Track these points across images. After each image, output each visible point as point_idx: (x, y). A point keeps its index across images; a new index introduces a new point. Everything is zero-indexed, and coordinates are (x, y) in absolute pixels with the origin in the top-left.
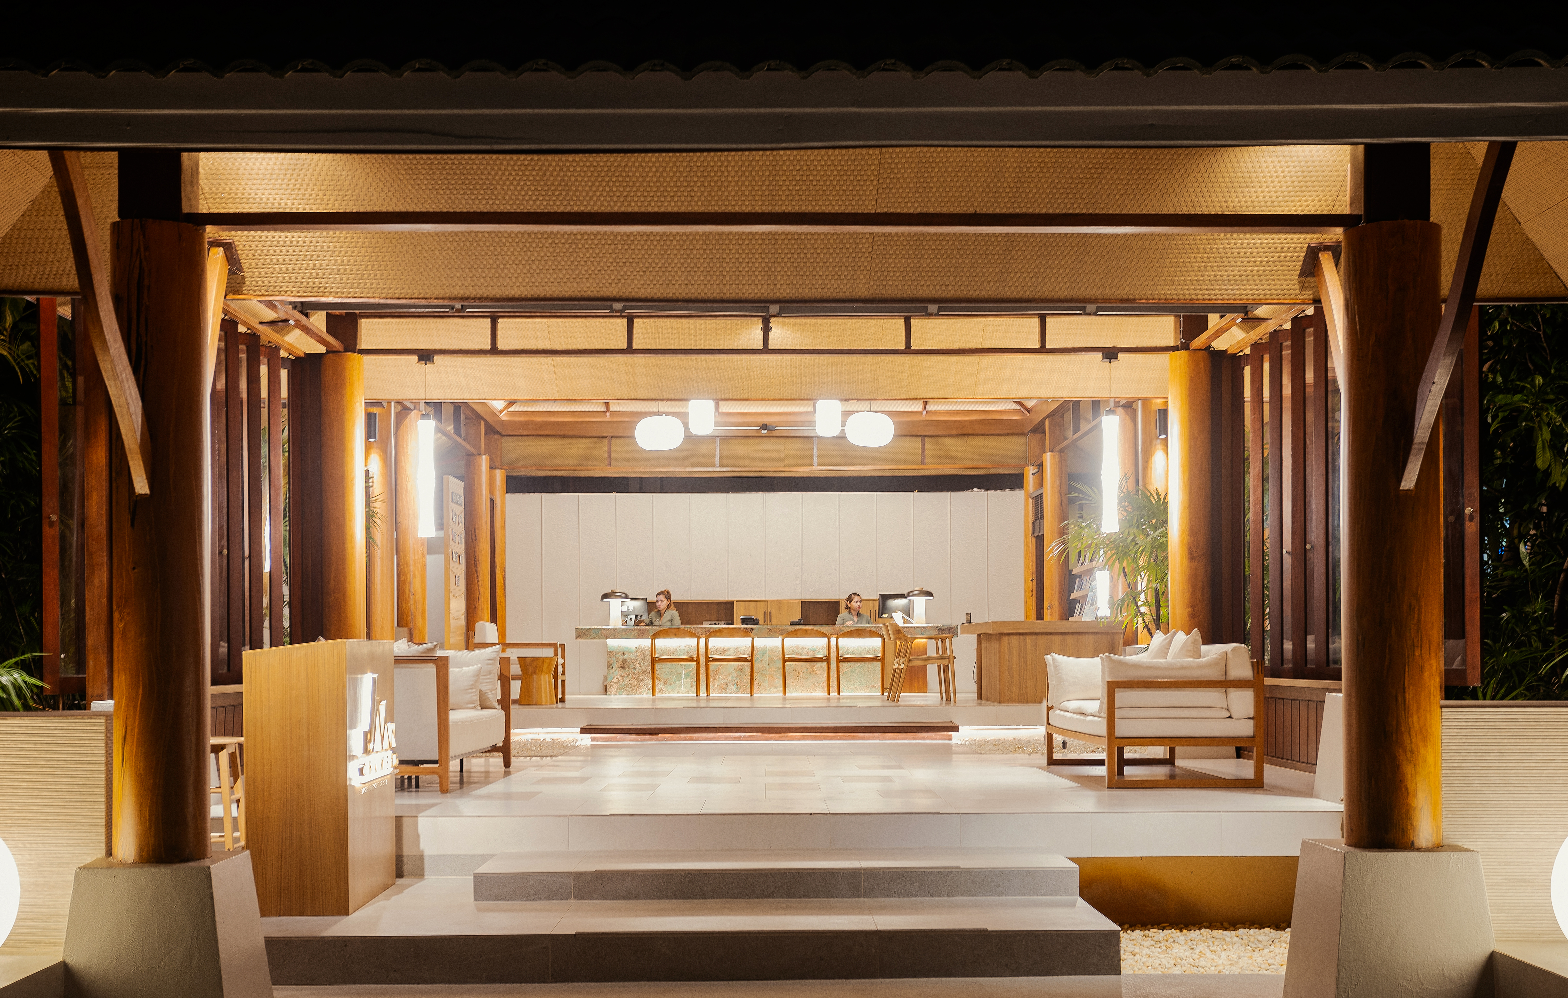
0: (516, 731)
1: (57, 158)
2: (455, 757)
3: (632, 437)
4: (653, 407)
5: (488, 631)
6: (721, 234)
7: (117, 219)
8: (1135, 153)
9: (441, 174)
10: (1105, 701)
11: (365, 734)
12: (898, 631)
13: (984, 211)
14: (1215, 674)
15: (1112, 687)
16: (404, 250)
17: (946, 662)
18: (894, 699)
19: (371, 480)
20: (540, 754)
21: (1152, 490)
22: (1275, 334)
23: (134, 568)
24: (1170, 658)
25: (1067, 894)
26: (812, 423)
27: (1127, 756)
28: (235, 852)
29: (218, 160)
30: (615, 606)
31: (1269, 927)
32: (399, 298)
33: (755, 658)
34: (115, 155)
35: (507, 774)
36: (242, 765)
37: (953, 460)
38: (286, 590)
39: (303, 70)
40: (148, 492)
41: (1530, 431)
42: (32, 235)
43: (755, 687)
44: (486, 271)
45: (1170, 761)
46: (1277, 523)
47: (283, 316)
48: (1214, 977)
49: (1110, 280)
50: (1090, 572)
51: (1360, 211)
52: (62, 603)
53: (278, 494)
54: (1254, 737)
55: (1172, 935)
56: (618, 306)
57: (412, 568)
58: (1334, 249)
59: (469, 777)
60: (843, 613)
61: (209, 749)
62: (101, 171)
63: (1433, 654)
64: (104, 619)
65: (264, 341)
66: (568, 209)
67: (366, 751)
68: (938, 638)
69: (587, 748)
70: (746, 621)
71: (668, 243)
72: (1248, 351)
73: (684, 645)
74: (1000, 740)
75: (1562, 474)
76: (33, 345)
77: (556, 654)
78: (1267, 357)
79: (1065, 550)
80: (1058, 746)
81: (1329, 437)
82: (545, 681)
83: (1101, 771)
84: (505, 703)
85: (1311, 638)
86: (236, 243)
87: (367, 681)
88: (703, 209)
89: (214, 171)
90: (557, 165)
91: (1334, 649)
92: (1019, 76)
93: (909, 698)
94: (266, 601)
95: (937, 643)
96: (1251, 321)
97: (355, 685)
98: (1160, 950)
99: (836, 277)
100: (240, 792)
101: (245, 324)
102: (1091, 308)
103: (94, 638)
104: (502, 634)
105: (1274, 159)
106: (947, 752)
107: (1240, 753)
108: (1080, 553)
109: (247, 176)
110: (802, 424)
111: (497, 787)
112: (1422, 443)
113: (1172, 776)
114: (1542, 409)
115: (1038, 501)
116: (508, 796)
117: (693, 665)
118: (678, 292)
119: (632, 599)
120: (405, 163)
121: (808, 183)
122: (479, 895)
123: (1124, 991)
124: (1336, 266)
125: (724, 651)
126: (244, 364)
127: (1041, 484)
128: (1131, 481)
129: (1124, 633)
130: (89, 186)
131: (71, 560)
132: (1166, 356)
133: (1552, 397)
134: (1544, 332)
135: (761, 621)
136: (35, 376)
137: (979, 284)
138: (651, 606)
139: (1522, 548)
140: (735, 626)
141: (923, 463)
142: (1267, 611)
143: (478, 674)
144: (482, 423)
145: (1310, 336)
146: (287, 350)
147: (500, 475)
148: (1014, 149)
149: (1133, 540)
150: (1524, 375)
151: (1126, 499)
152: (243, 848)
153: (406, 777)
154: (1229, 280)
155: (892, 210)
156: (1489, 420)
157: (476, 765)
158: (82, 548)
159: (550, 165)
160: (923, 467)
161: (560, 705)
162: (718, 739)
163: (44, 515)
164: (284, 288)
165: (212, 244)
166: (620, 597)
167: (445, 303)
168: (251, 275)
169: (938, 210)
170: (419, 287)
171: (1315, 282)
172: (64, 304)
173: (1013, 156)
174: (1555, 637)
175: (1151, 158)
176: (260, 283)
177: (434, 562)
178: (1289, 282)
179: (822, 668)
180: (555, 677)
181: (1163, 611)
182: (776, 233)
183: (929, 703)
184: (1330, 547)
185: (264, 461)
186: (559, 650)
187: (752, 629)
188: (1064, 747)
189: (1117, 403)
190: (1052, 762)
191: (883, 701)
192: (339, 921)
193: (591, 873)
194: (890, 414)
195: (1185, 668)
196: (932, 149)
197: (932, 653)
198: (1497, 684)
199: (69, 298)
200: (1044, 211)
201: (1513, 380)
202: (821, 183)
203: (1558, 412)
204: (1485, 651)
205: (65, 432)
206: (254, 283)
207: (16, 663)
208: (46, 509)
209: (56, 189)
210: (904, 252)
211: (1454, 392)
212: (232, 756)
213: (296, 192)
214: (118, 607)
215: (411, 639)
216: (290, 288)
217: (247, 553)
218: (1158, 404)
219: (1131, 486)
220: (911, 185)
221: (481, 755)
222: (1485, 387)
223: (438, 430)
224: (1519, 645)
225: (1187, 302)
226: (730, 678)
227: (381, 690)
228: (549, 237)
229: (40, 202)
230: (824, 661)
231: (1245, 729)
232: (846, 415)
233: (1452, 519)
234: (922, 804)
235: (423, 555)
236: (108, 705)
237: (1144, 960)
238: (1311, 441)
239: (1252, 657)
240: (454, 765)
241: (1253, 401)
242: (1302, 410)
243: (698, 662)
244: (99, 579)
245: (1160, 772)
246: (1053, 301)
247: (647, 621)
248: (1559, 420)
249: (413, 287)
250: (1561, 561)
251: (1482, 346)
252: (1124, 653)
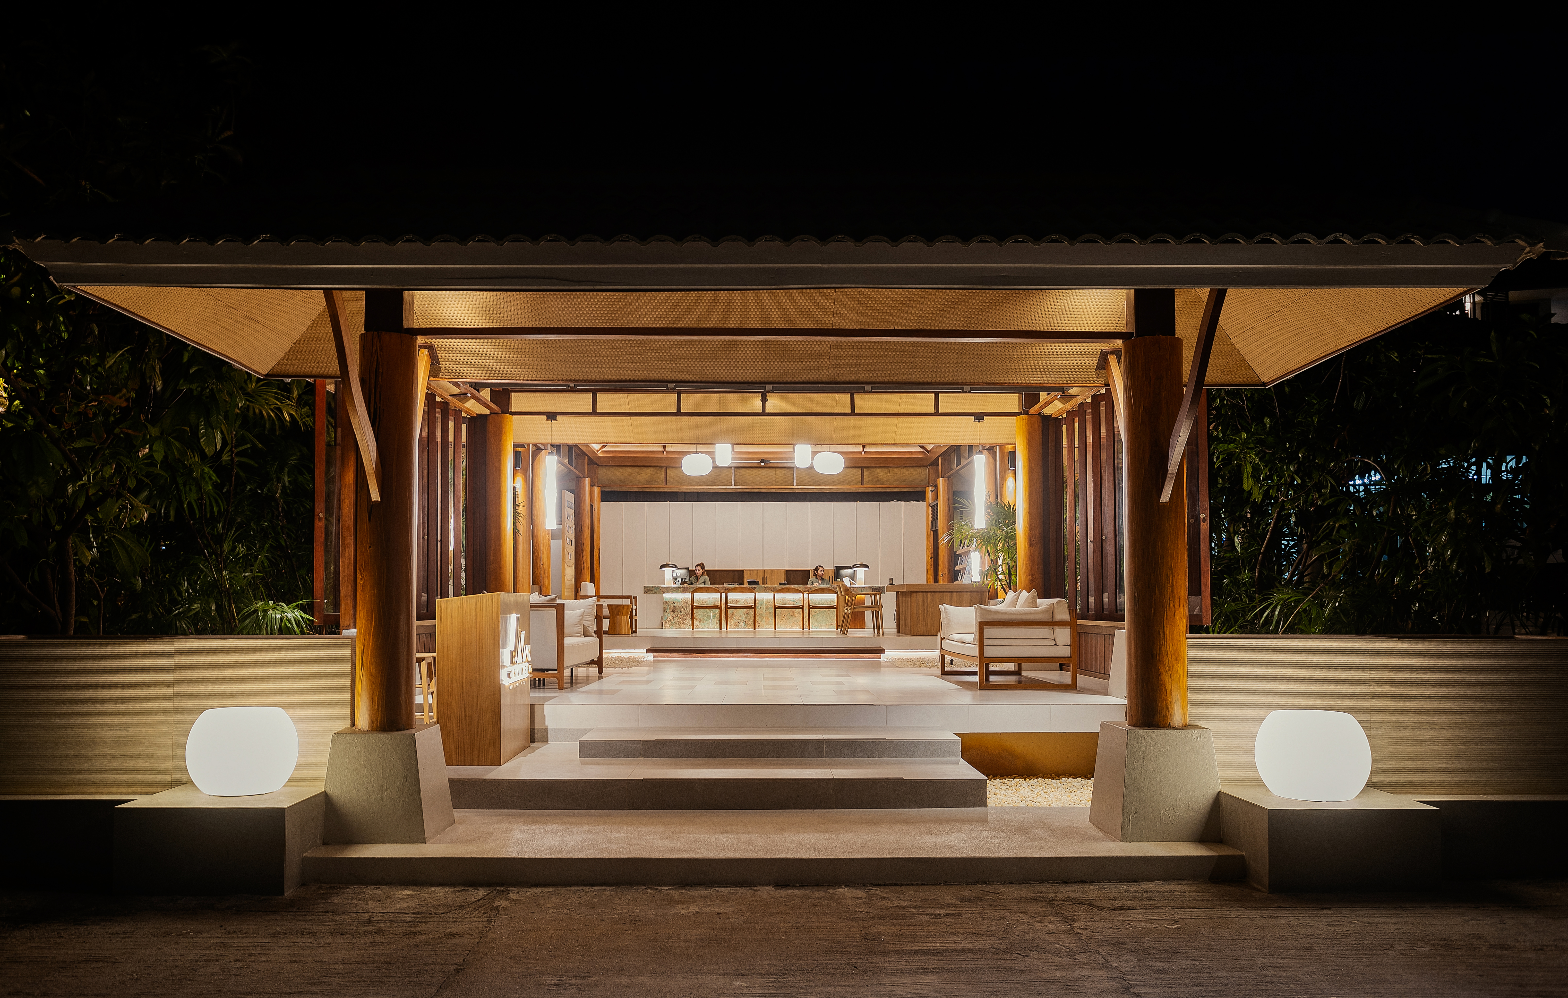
0: (606, 651)
1: (329, 295)
2: (568, 667)
3: (680, 467)
4: (693, 448)
5: (589, 588)
6: (736, 341)
7: (364, 332)
8: (993, 293)
9: (562, 304)
10: (977, 634)
11: (512, 652)
12: (847, 590)
13: (900, 328)
14: (1046, 618)
15: (982, 626)
16: (539, 351)
17: (877, 609)
18: (844, 632)
19: (516, 493)
20: (621, 666)
21: (1006, 502)
22: (1081, 405)
23: (370, 547)
24: (1017, 608)
25: (953, 756)
26: (793, 459)
27: (991, 669)
28: (431, 725)
29: (426, 296)
30: (669, 573)
31: (1080, 777)
32: (536, 380)
33: (757, 605)
34: (363, 294)
35: (600, 678)
36: (435, 671)
37: (881, 482)
38: (463, 561)
39: (479, 241)
40: (380, 500)
41: (1239, 466)
42: (312, 341)
43: (757, 625)
44: (590, 363)
45: (1018, 673)
46: (1084, 522)
47: (463, 391)
48: (1046, 808)
49: (978, 371)
50: (967, 553)
51: (1132, 330)
52: (326, 568)
53: (459, 502)
54: (1071, 657)
55: (1020, 782)
56: (671, 385)
57: (542, 548)
58: (1117, 353)
59: (576, 680)
60: (812, 578)
61: (415, 660)
62: (355, 303)
63: (1182, 606)
64: (351, 578)
65: (451, 406)
66: (641, 326)
67: (512, 663)
68: (872, 594)
69: (651, 662)
70: (750, 583)
71: (703, 346)
72: (1065, 416)
73: (712, 598)
74: (911, 659)
75: (1259, 493)
76: (310, 409)
77: (631, 603)
78: (1076, 419)
79: (952, 539)
80: (948, 663)
81: (1116, 470)
82: (625, 619)
83: (975, 679)
84: (599, 633)
85: (1106, 595)
86: (436, 346)
87: (513, 618)
88: (725, 326)
89: (424, 302)
90: (634, 299)
91: (1120, 602)
92: (921, 245)
93: (854, 632)
94: (451, 569)
95: (871, 597)
96: (1066, 397)
97: (506, 621)
98: (1012, 792)
99: (808, 368)
100: (433, 688)
101: (440, 396)
102: (967, 388)
103: (345, 590)
104: (598, 590)
105: (1079, 297)
106: (878, 666)
107: (1062, 668)
108: (961, 540)
109: (443, 305)
110: (786, 459)
111: (594, 686)
112: (1173, 474)
113: (1020, 682)
114: (1246, 453)
115: (935, 508)
116: (600, 692)
117: (718, 610)
118: (709, 377)
119: (679, 569)
120: (540, 297)
121: (790, 310)
122: (582, 755)
123: (989, 817)
124: (1119, 364)
125: (737, 602)
126: (440, 420)
127: (936, 497)
128: (993, 495)
129: (989, 591)
130: (348, 312)
131: (331, 542)
132: (1013, 419)
133: (1252, 445)
134: (1247, 406)
135: (761, 583)
136: (311, 427)
137: (897, 373)
138: (691, 573)
139: (1236, 540)
140: (744, 586)
141: (862, 484)
142: (1079, 578)
143: (582, 615)
144: (586, 458)
145: (1103, 407)
146: (466, 412)
147: (597, 490)
148: (918, 290)
149: (994, 533)
150: (1238, 432)
151: (989, 506)
152: (435, 723)
153: (537, 679)
154: (1052, 372)
155: (842, 327)
156: (1215, 460)
157: (581, 672)
158: (338, 534)
159: (630, 298)
160: (862, 486)
161: (634, 635)
162: (733, 657)
163: (316, 513)
164: (465, 374)
165: (421, 347)
166: (672, 567)
167: (564, 383)
168: (445, 367)
169: (871, 327)
170: (548, 373)
171: (1106, 373)
172: (330, 384)
173: (918, 294)
174: (1257, 595)
175: (1003, 296)
176: (450, 371)
177: (555, 545)
178: (1090, 373)
179: (799, 613)
180: (631, 617)
181: (1013, 578)
182: (770, 341)
183: (866, 635)
184: (1117, 538)
185: (451, 481)
186: (633, 600)
187: (755, 588)
188: (952, 663)
189: (984, 447)
190: (944, 673)
191: (837, 634)
192: (494, 769)
193: (653, 741)
194: (841, 453)
195: (1027, 614)
196: (867, 290)
197: (868, 603)
198: (1221, 625)
199: (333, 380)
200: (937, 328)
201: (1228, 435)
202: (798, 310)
203: (1256, 455)
204: (1214, 604)
205: (329, 463)
206: (446, 371)
207: (297, 606)
208: (317, 510)
209: (328, 313)
210: (850, 353)
211: (1192, 442)
212: (429, 665)
213: (473, 315)
214: (360, 571)
215: (540, 593)
216: (469, 374)
217: (439, 538)
218: (1009, 448)
219: (993, 500)
220: (854, 312)
221: (584, 666)
222: (1211, 439)
223: (560, 462)
224: (1235, 600)
225: (1027, 385)
226: (741, 618)
227: (524, 624)
228: (629, 343)
229: (318, 321)
230: (800, 608)
231: (1065, 652)
232: (814, 453)
233: (1192, 521)
234: (862, 699)
235: (549, 540)
236: (353, 632)
237: (1002, 798)
238: (1105, 472)
239: (1069, 607)
240: (567, 672)
241: (1068, 447)
242: (1099, 452)
243: (721, 608)
244: (348, 553)
245: (1012, 679)
246: (943, 383)
247: (689, 582)
248: (1257, 460)
249: (544, 373)
250: (1259, 547)
251: (1209, 414)
252: (989, 604)
